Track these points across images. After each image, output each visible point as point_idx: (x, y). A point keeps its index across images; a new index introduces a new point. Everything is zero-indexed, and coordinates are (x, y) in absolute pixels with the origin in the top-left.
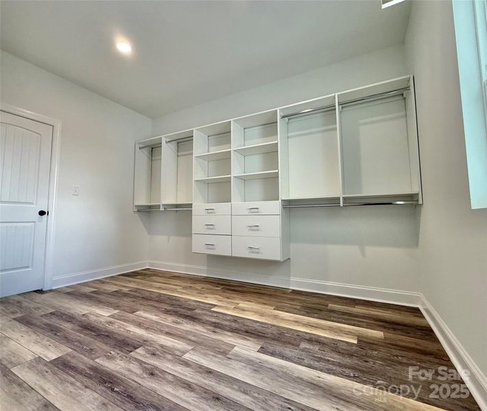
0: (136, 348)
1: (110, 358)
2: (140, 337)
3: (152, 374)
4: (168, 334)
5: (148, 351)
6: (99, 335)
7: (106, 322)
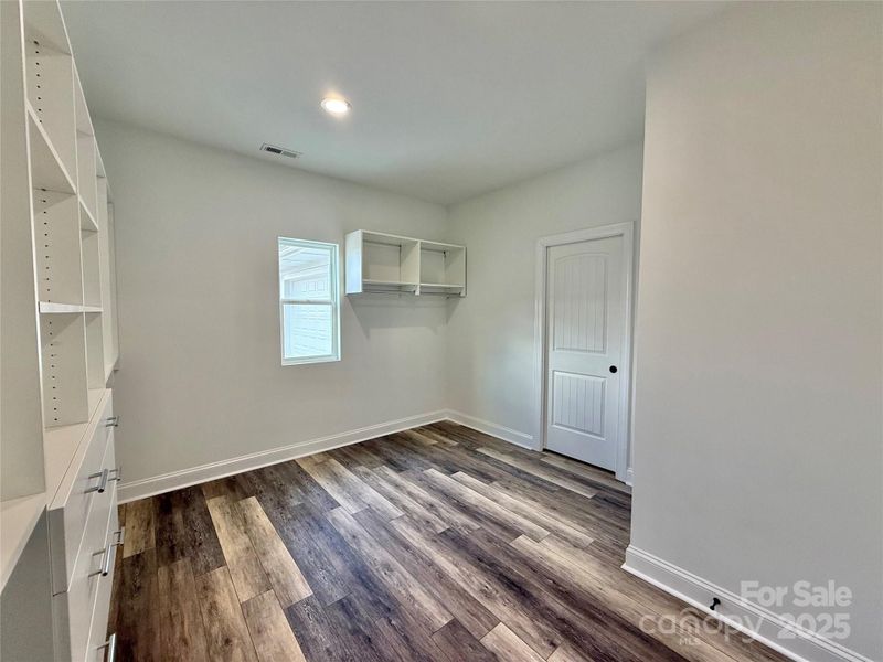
0: (443, 532)
1: (467, 527)
2: (440, 549)
3: (432, 506)
4: (407, 547)
5: (433, 527)
6: (491, 565)
7: (495, 598)
